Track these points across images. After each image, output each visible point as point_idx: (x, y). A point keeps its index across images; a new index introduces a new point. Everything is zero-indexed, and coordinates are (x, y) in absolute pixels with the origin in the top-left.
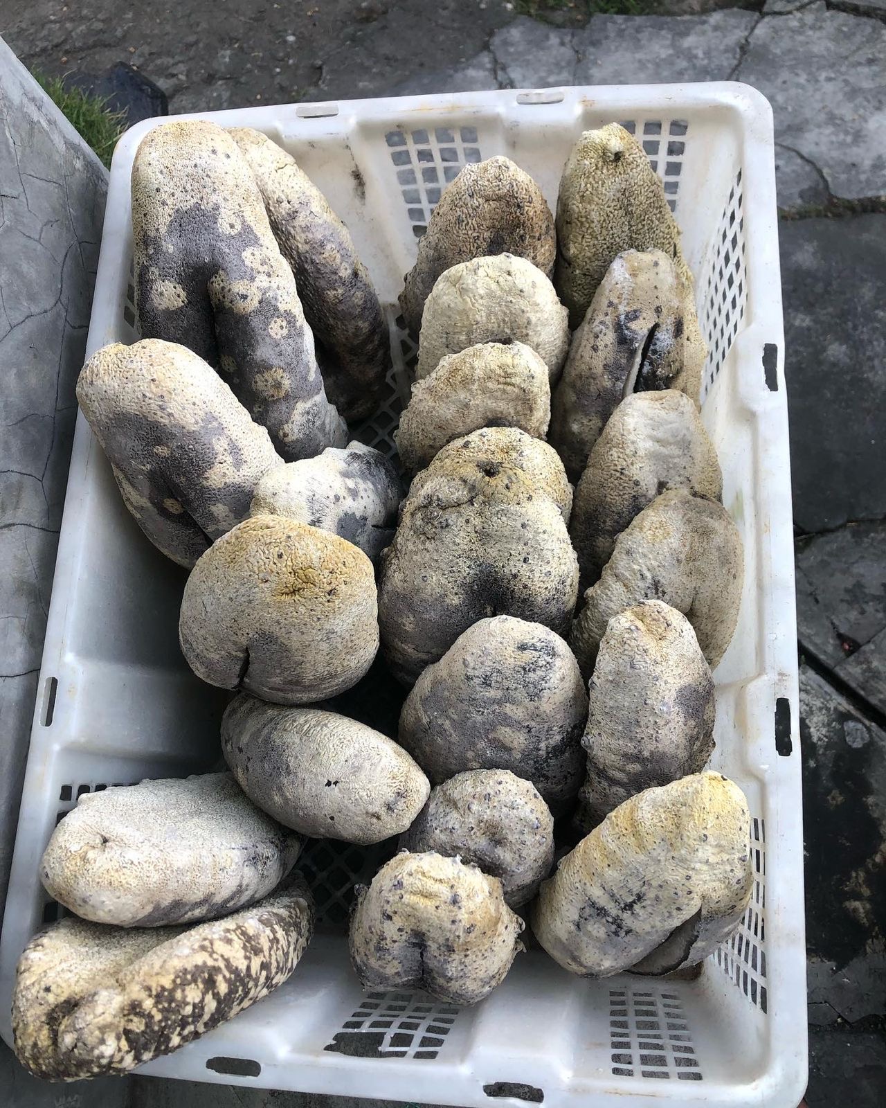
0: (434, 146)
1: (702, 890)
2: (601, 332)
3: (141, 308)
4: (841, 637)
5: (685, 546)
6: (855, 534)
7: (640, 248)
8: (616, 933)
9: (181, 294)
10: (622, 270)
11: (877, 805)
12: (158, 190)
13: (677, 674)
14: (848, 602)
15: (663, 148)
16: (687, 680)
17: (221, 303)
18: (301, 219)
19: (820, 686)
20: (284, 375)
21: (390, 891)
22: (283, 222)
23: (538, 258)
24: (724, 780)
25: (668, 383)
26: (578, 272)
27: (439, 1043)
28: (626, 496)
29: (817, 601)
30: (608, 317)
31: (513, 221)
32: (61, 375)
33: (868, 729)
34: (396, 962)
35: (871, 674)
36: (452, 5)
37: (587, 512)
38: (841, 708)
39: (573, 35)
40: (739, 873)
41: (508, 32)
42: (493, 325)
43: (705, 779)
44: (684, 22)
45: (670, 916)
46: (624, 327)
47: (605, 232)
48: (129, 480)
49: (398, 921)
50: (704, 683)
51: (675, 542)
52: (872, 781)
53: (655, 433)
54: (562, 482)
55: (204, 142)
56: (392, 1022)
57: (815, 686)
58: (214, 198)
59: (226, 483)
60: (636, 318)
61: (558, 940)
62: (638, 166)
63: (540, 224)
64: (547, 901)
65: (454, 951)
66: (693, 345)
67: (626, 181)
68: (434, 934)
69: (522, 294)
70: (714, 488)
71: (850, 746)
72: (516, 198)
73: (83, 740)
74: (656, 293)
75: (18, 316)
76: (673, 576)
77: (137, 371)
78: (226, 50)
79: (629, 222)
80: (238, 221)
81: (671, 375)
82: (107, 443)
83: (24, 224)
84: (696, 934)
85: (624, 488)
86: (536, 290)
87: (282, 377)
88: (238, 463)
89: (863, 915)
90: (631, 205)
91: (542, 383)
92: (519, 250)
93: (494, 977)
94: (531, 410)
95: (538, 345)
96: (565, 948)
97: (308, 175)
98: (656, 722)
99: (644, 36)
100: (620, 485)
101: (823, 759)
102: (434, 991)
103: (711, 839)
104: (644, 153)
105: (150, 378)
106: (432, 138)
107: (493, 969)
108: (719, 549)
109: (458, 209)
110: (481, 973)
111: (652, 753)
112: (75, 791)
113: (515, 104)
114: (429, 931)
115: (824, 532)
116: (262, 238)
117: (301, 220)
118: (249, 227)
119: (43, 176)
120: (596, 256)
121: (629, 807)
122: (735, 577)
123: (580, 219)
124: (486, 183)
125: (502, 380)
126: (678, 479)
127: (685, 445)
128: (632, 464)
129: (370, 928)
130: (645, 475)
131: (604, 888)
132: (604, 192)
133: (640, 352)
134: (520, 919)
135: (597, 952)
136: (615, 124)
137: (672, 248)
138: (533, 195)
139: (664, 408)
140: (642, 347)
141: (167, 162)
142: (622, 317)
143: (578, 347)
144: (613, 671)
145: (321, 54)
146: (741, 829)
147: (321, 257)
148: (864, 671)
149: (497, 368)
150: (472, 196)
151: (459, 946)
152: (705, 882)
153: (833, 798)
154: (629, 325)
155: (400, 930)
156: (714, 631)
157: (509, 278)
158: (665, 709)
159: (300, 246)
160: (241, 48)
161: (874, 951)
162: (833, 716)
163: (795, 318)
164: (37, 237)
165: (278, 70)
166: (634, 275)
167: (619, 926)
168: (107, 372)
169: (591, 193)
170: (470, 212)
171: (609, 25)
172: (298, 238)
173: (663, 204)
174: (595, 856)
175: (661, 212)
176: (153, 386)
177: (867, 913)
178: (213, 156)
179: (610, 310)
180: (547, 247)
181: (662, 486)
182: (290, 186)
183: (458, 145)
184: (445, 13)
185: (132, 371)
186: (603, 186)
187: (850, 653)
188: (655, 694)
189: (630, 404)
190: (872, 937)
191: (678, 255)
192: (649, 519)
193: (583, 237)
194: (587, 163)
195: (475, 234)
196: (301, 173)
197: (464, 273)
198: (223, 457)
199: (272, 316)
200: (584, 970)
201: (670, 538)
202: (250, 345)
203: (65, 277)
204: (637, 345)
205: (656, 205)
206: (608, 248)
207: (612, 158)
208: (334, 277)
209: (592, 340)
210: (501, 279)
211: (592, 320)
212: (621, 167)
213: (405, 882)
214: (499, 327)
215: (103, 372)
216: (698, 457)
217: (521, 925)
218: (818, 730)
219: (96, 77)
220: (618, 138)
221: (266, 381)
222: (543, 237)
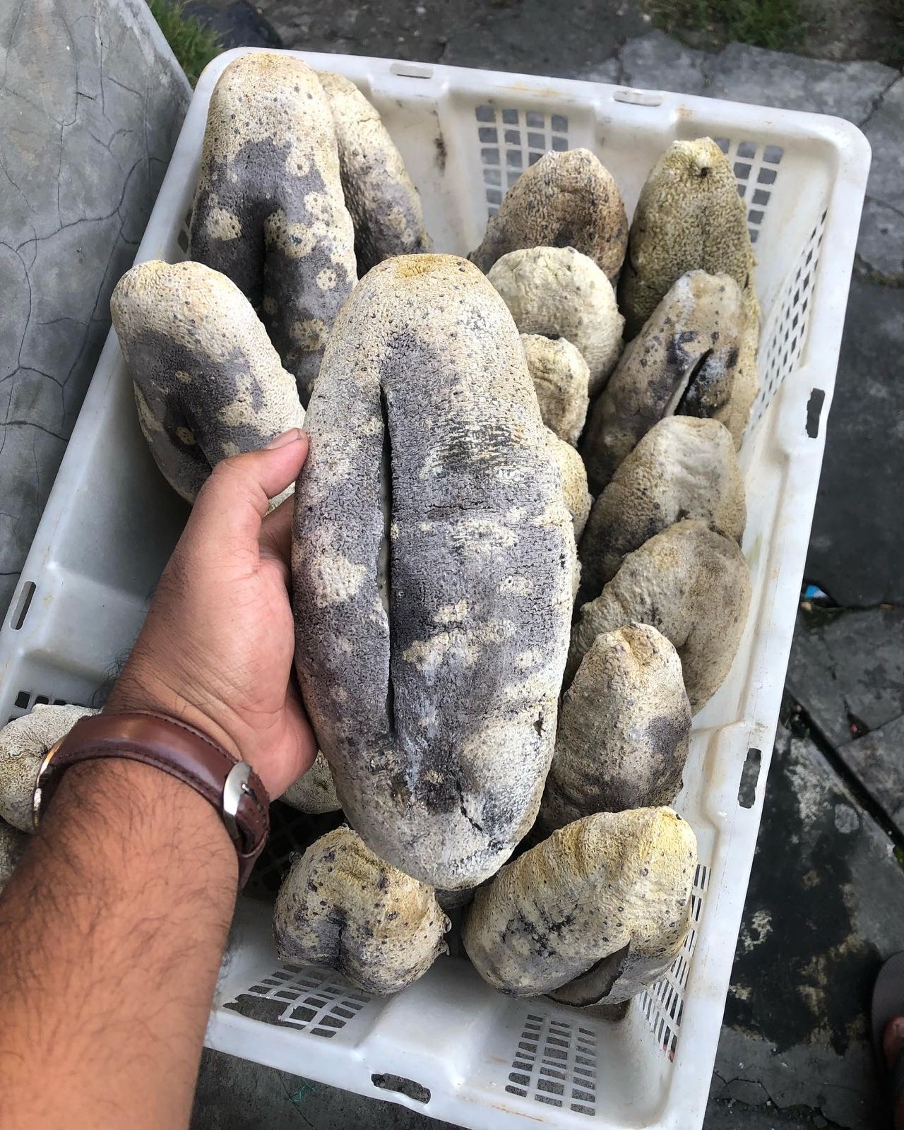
0: (523, 128)
1: (633, 925)
2: (653, 347)
3: (195, 232)
4: (851, 718)
5: (691, 578)
6: (889, 618)
7: (710, 271)
8: (540, 953)
9: (236, 227)
10: (687, 289)
11: (852, 895)
12: (233, 117)
13: (654, 703)
14: (866, 685)
15: (754, 174)
16: (663, 712)
17: (274, 243)
18: (373, 175)
19: (820, 764)
20: (324, 328)
21: (321, 861)
22: (355, 175)
23: (604, 260)
24: (679, 818)
25: (711, 412)
26: (642, 283)
27: (340, 1024)
28: (643, 518)
29: (834, 676)
30: (662, 334)
31: (584, 217)
32: (104, 286)
33: (860, 816)
34: (313, 936)
35: (874, 762)
36: (590, 6)
37: (601, 527)
38: (836, 790)
39: (705, 59)
40: (675, 916)
41: (641, 43)
42: (544, 318)
43: (658, 813)
44: (822, 66)
45: (596, 945)
46: (677, 347)
47: (677, 247)
48: (146, 400)
49: (322, 894)
50: (681, 719)
51: (682, 572)
52: (853, 870)
53: (685, 459)
54: (581, 491)
55: (289, 77)
56: (298, 995)
57: (814, 762)
58: (288, 136)
59: (241, 423)
60: (691, 340)
61: (482, 949)
62: (723, 186)
63: (612, 226)
64: (479, 907)
65: (372, 935)
66: (744, 379)
67: (709, 199)
68: (356, 913)
69: (579, 292)
70: (736, 528)
71: (837, 830)
72: (593, 194)
73: (49, 650)
74: (716, 318)
75: (71, 217)
76: (672, 606)
77: (173, 291)
78: (354, 9)
79: (704, 242)
80: (308, 163)
81: (715, 405)
82: (131, 359)
83: (96, 126)
84: (620, 970)
85: (643, 508)
86: (593, 291)
87: (321, 330)
88: (258, 405)
89: (814, 1003)
90: (709, 224)
91: (579, 385)
92: (586, 248)
93: (409, 971)
94: (564, 410)
95: (585, 348)
96: (487, 957)
97: (390, 134)
98: (622, 748)
99: (777, 73)
100: (640, 504)
101: (807, 837)
102: (348, 974)
103: (651, 874)
104: (733, 174)
105: (185, 300)
106: (522, 120)
107: (410, 963)
108: (725, 588)
109: (531, 194)
110: (397, 963)
111: (612, 777)
112: (32, 700)
113: (612, 100)
114: (351, 910)
115: (856, 608)
116: (328, 184)
117: (373, 177)
118: (317, 172)
119: (125, 84)
120: (664, 271)
121: (578, 826)
122: (736, 620)
123: (654, 229)
124: (565, 173)
125: (539, 374)
126: (700, 510)
127: (714, 477)
128: (656, 486)
129: (294, 896)
130: (667, 499)
131: (536, 904)
132: (684, 205)
133: (688, 375)
134: (447, 919)
135: (517, 967)
136: (708, 139)
137: (744, 279)
138: (610, 195)
139: (700, 436)
140: (691, 370)
141: (247, 90)
142: (677, 337)
143: (627, 359)
144: (590, 687)
145: (448, 31)
146: (684, 872)
147: (386, 218)
148: (868, 757)
149: (537, 361)
150: (547, 184)
151: (378, 931)
152: (637, 917)
153: (809, 879)
154: (682, 345)
155: (323, 903)
156: (705, 671)
157: (568, 273)
158: (634, 736)
159: (367, 202)
160: (369, 11)
161: (818, 1041)
162: (827, 796)
163: (871, 387)
164: (106, 143)
165: (401, 39)
166: (698, 296)
167: (544, 946)
168: (144, 287)
169: (671, 205)
170: (543, 199)
171: (744, 55)
172: (366, 194)
173: (744, 230)
174: (534, 870)
175: (739, 239)
176: (185, 308)
177: (819, 1001)
178: (295, 93)
179: (666, 327)
180: (615, 251)
181: (682, 514)
182: (369, 140)
183: (548, 132)
184: (581, 13)
185: (168, 290)
186: (683, 200)
187: (857, 736)
188: (627, 719)
189: (667, 425)
190: (820, 1027)
191: (749, 286)
192: (661, 543)
193: (655, 248)
194: (672, 172)
195: (544, 223)
196: (383, 130)
197: (524, 259)
198: (244, 396)
199: (323, 266)
200: (502, 985)
201: (677, 567)
202: (295, 291)
203: (128, 190)
204: (686, 367)
205: (736, 230)
206: (678, 264)
207: (699, 172)
208: (396, 241)
209: (642, 354)
210: (560, 273)
211: (647, 333)
212: (706, 184)
213: (336, 855)
214: (549, 321)
215: (140, 285)
216: (725, 493)
217: (447, 926)
218: (808, 807)
219: (217, 11)
220: (708, 153)
221: (304, 330)
222: (612, 240)
